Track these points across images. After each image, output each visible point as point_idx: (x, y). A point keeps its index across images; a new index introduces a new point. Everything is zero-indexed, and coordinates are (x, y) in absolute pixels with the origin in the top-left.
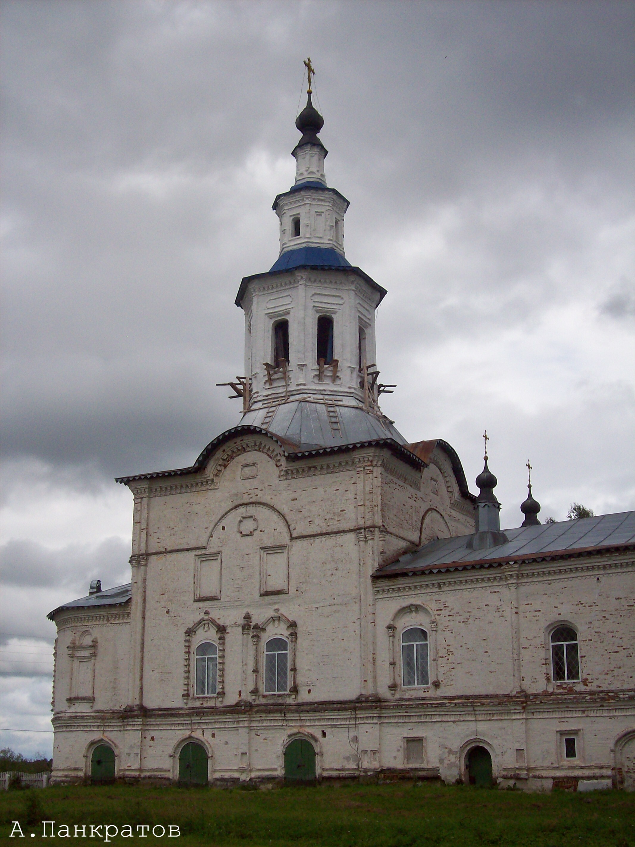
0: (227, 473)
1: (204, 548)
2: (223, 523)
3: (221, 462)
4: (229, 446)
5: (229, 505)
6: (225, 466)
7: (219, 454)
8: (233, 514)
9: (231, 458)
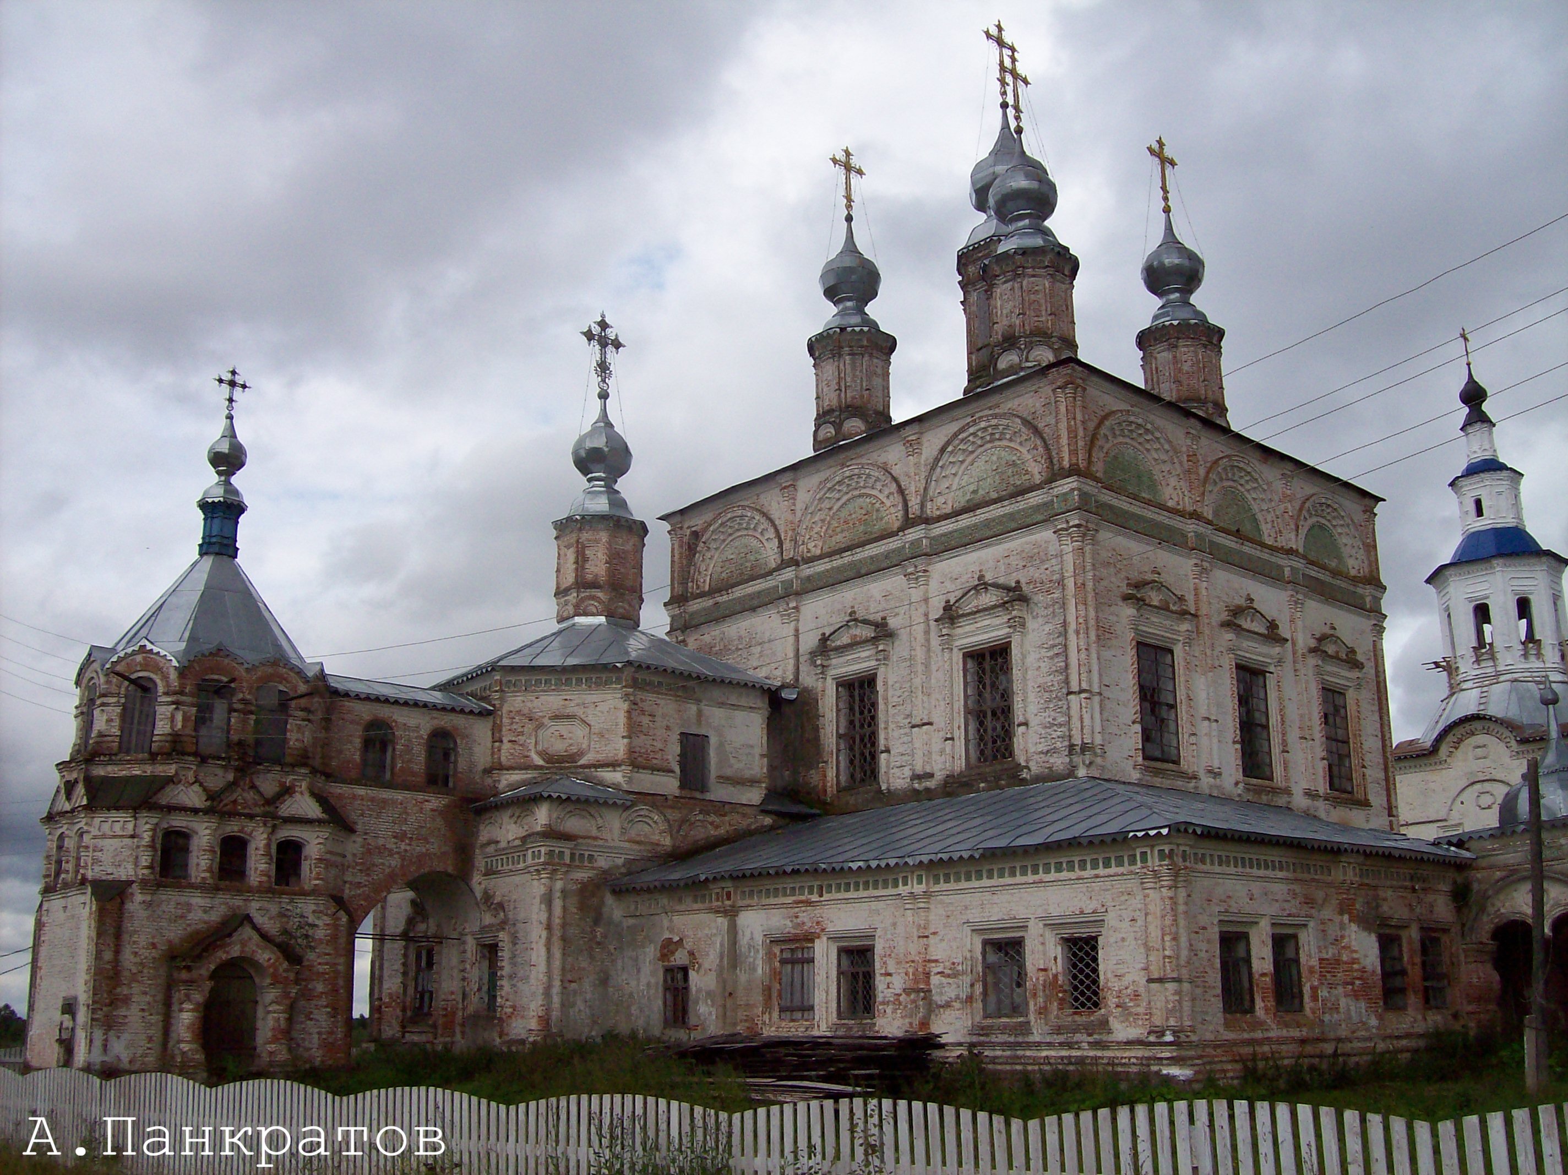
0: (1459, 753)
1: (1445, 820)
2: (1463, 797)
3: (1452, 744)
4: (1459, 731)
5: (1464, 783)
6: (1456, 748)
7: (1450, 738)
8: (1470, 789)
9: (1460, 741)
